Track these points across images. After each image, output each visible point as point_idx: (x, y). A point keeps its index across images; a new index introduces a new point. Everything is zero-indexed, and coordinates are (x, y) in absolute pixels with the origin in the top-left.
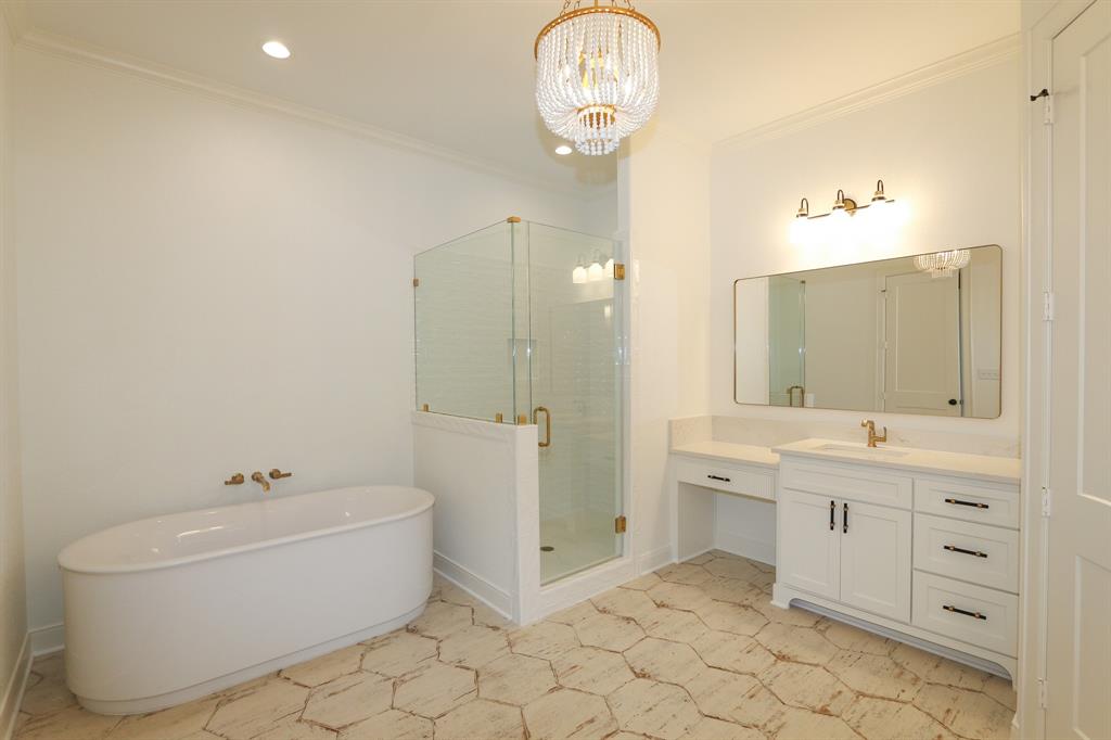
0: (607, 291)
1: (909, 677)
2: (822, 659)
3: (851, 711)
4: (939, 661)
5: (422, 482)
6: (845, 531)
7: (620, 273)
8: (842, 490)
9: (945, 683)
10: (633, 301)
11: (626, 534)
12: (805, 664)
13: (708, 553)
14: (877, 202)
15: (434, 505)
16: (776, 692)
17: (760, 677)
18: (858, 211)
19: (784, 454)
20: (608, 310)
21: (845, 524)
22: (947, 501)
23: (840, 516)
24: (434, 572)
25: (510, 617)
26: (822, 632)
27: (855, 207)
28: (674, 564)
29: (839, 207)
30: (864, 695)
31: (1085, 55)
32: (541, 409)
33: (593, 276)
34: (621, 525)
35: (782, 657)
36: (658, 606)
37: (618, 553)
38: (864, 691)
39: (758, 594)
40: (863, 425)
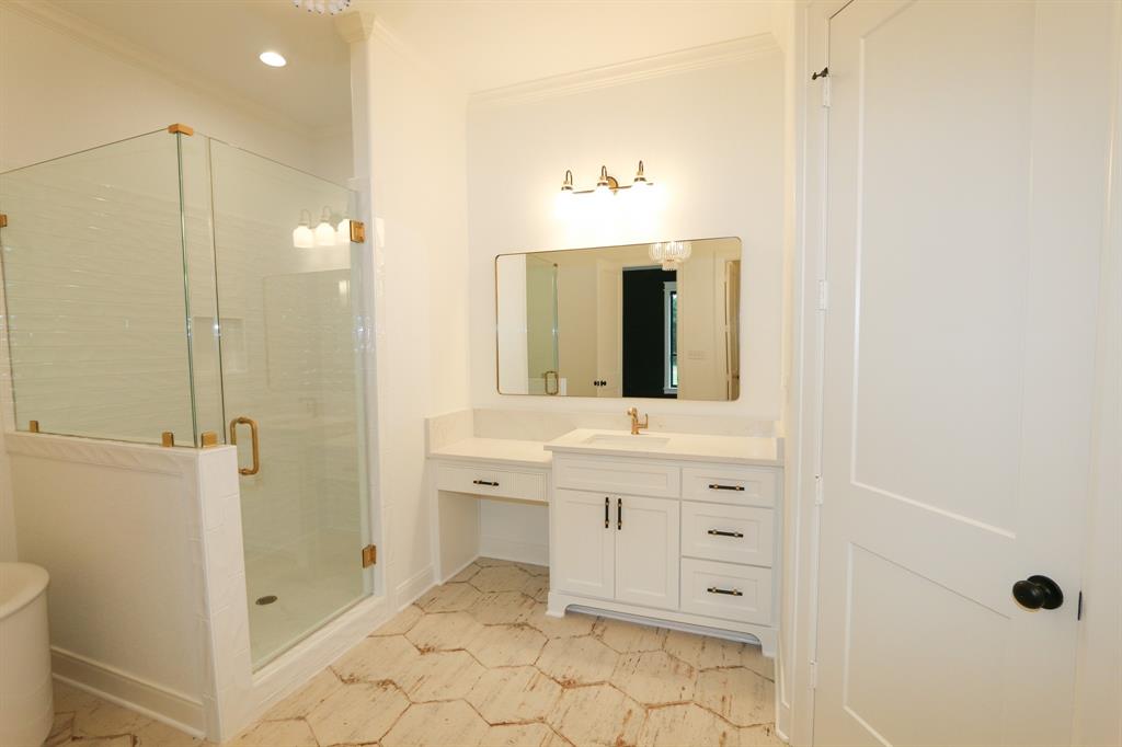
0: (342, 261)
1: (684, 668)
2: (605, 673)
3: (644, 734)
4: (705, 640)
5: (28, 556)
6: (619, 528)
7: (359, 235)
8: (615, 484)
9: (713, 666)
10: (377, 271)
11: (376, 567)
12: (590, 685)
13: (475, 563)
14: (639, 182)
15: (48, 588)
16: (568, 736)
17: (549, 721)
18: (620, 191)
19: (556, 451)
20: (343, 286)
21: (620, 521)
22: (711, 487)
23: (613, 513)
24: (54, 680)
25: (200, 734)
26: (599, 637)
27: (617, 187)
28: (436, 587)
29: (604, 184)
30: (652, 707)
31: (864, 37)
32: (242, 421)
33: (322, 240)
34: (370, 556)
35: (568, 684)
36: (422, 652)
37: (367, 590)
38: (650, 701)
39: (533, 605)
40: (629, 414)
